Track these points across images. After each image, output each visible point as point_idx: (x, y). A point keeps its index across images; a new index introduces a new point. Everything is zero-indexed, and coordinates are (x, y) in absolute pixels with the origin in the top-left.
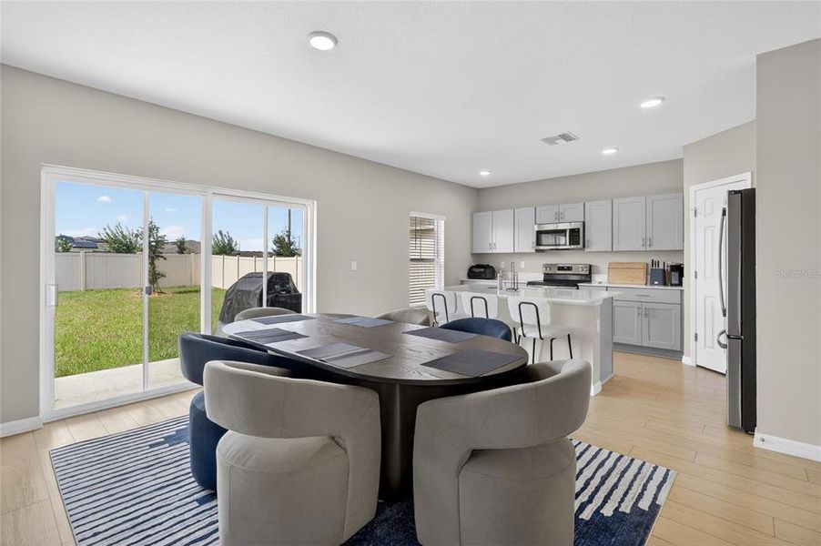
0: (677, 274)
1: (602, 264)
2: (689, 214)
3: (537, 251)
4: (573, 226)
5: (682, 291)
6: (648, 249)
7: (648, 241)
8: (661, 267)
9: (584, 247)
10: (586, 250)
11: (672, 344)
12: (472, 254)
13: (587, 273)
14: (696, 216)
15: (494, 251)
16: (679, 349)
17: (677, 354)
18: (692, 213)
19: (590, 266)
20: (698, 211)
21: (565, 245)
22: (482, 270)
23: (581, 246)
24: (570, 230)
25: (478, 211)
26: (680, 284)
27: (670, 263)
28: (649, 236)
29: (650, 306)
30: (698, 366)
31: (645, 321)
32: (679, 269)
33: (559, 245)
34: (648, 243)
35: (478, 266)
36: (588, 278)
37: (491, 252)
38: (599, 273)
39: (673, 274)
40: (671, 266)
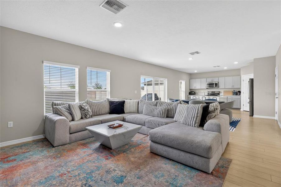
0: (239, 93)
1: (222, 91)
2: (242, 81)
3: (207, 88)
4: (216, 83)
6: (233, 88)
8: (236, 91)
10: (219, 88)
11: (238, 107)
12: (190, 89)
16: (240, 108)
17: (239, 109)
19: (219, 92)
20: (244, 80)
21: (214, 87)
25: (191, 79)
26: (240, 95)
28: (233, 85)
30: (244, 111)
32: (240, 92)
33: (212, 87)
36: (219, 94)
37: (195, 88)
38: (221, 93)
39: (238, 93)
40: (238, 91)
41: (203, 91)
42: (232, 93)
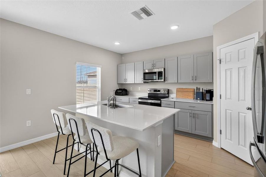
0: (210, 95)
1: (173, 89)
3: (144, 82)
4: (160, 70)
5: (212, 105)
6: (195, 82)
7: (195, 78)
8: (201, 91)
9: (165, 80)
10: (166, 82)
11: (207, 134)
12: (118, 84)
13: (167, 93)
14: (220, 63)
15: (127, 83)
16: (211, 137)
17: (210, 139)
18: (219, 62)
19: (168, 90)
20: (222, 60)
21: (156, 79)
22: (121, 91)
23: (163, 80)
24: (158, 72)
25: (122, 63)
26: (211, 100)
27: (205, 89)
28: (195, 75)
29: (196, 112)
30: (222, 149)
31: (193, 120)
32: (211, 93)
33: (153, 80)
34: (195, 79)
35: (120, 89)
37: (125, 83)
38: (172, 93)
40: (206, 91)
41: (139, 88)
42: (194, 95)
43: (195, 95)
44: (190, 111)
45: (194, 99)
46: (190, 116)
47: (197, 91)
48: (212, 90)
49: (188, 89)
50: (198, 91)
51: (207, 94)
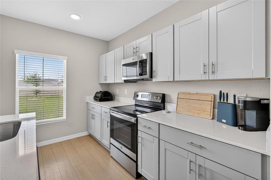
8: (231, 101)
9: (151, 77)
12: (100, 84)
13: (160, 101)
15: (107, 82)
19: (164, 95)
27: (243, 97)
34: (211, 71)
41: (126, 90)
42: (214, 108)
43: (216, 110)
44: (192, 157)
45: (213, 119)
46: (191, 170)
47: (220, 100)
48: (266, 102)
49: (201, 94)
50: (222, 101)
51: (247, 112)
